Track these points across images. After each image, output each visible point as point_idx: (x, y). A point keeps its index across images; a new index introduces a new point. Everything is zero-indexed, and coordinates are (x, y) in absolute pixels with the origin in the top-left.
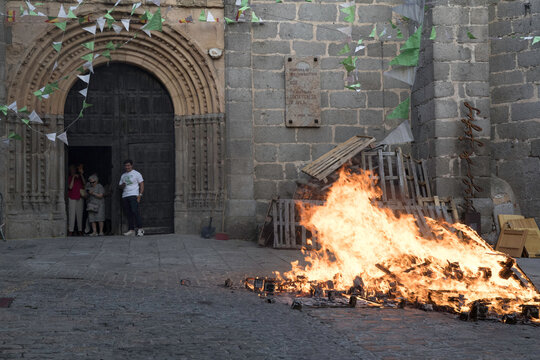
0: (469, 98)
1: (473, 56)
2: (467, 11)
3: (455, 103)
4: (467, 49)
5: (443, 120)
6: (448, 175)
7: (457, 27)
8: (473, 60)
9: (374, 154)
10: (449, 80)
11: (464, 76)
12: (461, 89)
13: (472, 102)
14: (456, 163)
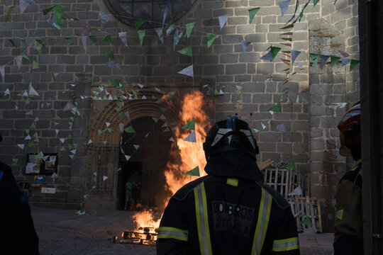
0: (332, 138)
1: (335, 113)
2: (332, 86)
3: (323, 141)
4: (332, 109)
5: (316, 151)
6: (318, 184)
7: (325, 96)
8: (335, 115)
9: (274, 170)
10: (320, 127)
11: (328, 125)
12: (327, 133)
13: (334, 141)
14: (323, 177)
